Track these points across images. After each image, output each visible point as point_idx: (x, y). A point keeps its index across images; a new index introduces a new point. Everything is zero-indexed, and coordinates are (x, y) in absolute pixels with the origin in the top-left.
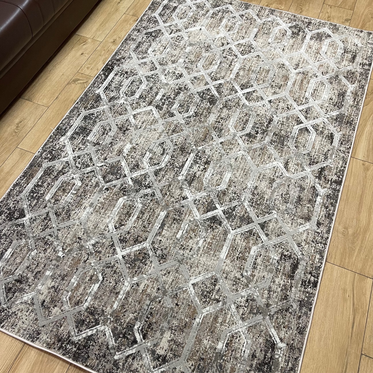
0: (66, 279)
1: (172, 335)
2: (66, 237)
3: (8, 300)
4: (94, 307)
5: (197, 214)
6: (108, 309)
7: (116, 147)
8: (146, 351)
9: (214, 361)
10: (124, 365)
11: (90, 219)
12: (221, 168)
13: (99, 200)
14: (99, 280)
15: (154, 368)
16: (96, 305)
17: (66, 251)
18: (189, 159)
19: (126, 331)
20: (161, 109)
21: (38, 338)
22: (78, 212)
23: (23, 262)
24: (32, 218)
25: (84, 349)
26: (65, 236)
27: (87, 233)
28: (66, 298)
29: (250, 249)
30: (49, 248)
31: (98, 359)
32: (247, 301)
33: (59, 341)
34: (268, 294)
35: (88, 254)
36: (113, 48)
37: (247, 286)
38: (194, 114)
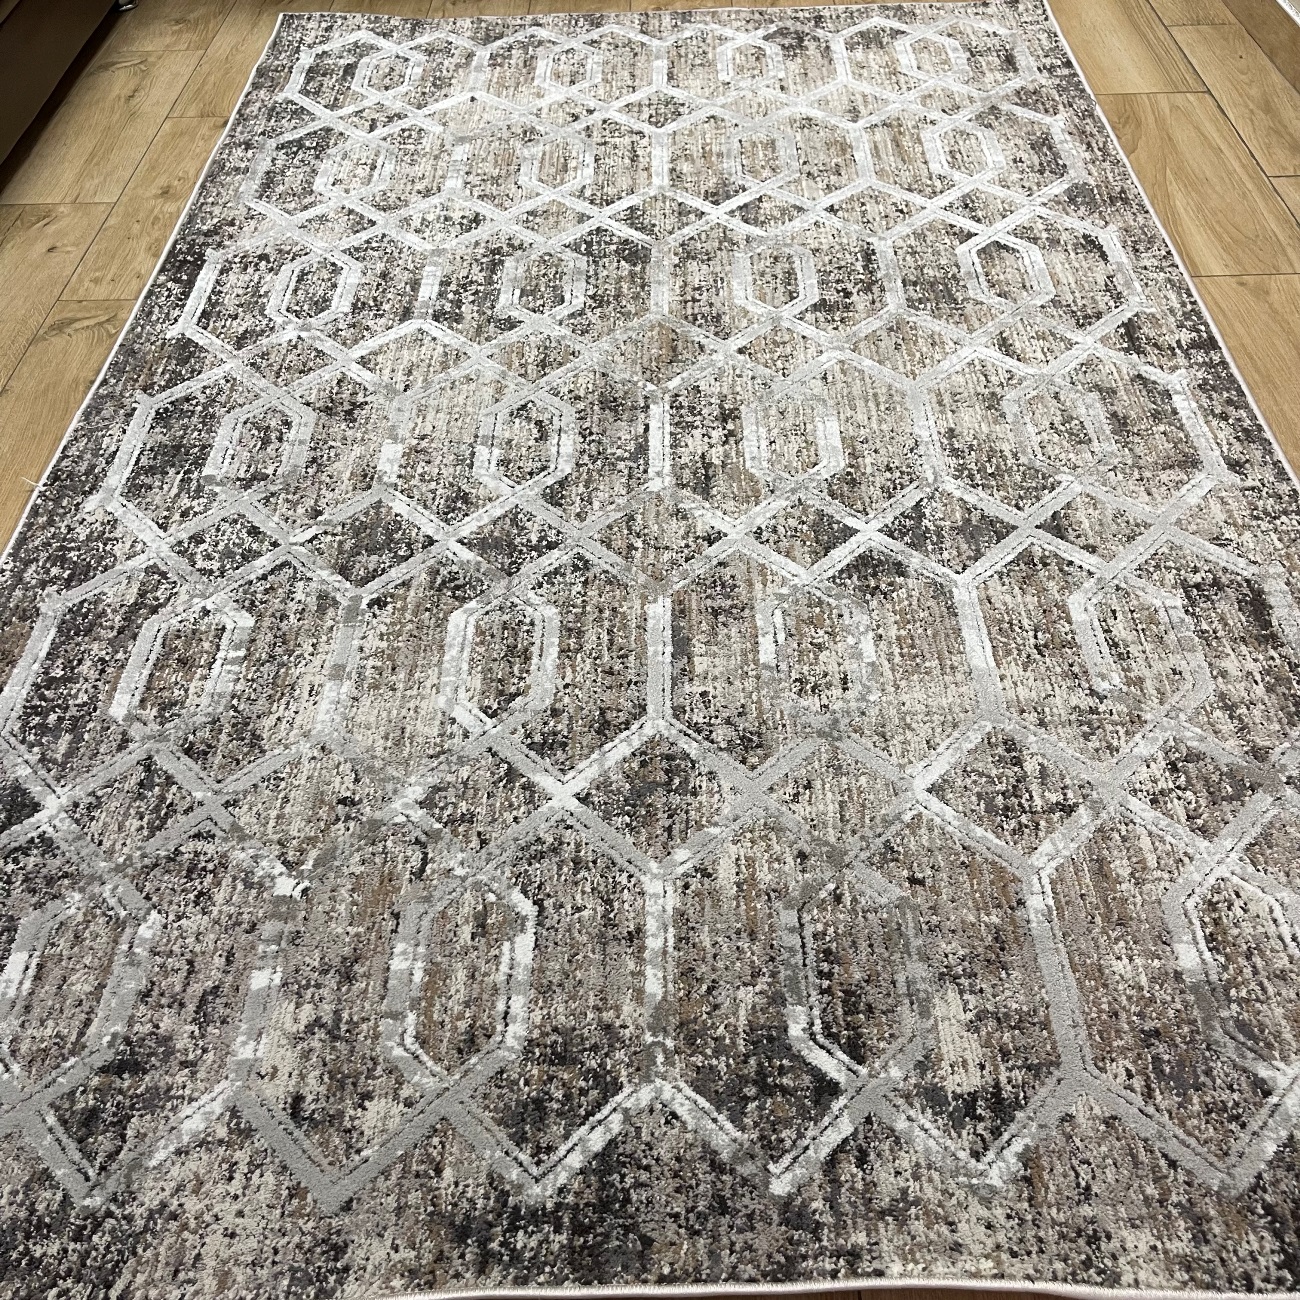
0: (362, 971)
1: (966, 996)
2: (278, 817)
3: (103, 1168)
4: (555, 1030)
5: (793, 567)
6: (627, 1009)
7: (344, 467)
8: (900, 1101)
9: (1206, 1021)
10: (832, 1202)
11: (358, 720)
12: (790, 415)
13: (361, 649)
14: (525, 918)
15: (976, 1155)
16: (562, 1019)
17: (308, 866)
18: (654, 425)
19: (760, 1064)
20: (459, 318)
21: (346, 1269)
22: (290, 714)
23: (111, 983)
24: (76, 805)
25: (609, 1219)
26: (274, 813)
27: (370, 769)
28: (402, 1044)
29: (1062, 607)
30: (219, 884)
31: (698, 1233)
32: (1173, 767)
33: (461, 1235)
34: (1231, 717)
35: (417, 841)
36: (170, 207)
37: (1136, 721)
38: (590, 302)
